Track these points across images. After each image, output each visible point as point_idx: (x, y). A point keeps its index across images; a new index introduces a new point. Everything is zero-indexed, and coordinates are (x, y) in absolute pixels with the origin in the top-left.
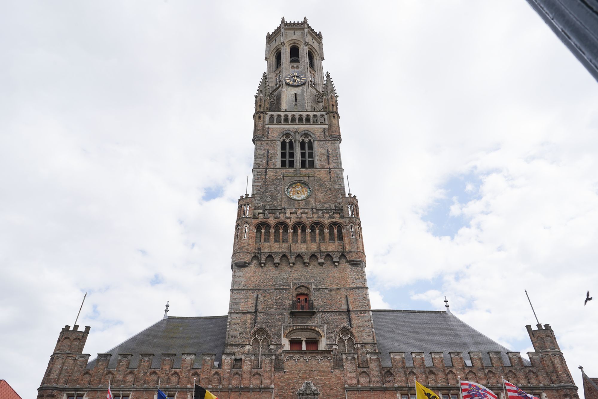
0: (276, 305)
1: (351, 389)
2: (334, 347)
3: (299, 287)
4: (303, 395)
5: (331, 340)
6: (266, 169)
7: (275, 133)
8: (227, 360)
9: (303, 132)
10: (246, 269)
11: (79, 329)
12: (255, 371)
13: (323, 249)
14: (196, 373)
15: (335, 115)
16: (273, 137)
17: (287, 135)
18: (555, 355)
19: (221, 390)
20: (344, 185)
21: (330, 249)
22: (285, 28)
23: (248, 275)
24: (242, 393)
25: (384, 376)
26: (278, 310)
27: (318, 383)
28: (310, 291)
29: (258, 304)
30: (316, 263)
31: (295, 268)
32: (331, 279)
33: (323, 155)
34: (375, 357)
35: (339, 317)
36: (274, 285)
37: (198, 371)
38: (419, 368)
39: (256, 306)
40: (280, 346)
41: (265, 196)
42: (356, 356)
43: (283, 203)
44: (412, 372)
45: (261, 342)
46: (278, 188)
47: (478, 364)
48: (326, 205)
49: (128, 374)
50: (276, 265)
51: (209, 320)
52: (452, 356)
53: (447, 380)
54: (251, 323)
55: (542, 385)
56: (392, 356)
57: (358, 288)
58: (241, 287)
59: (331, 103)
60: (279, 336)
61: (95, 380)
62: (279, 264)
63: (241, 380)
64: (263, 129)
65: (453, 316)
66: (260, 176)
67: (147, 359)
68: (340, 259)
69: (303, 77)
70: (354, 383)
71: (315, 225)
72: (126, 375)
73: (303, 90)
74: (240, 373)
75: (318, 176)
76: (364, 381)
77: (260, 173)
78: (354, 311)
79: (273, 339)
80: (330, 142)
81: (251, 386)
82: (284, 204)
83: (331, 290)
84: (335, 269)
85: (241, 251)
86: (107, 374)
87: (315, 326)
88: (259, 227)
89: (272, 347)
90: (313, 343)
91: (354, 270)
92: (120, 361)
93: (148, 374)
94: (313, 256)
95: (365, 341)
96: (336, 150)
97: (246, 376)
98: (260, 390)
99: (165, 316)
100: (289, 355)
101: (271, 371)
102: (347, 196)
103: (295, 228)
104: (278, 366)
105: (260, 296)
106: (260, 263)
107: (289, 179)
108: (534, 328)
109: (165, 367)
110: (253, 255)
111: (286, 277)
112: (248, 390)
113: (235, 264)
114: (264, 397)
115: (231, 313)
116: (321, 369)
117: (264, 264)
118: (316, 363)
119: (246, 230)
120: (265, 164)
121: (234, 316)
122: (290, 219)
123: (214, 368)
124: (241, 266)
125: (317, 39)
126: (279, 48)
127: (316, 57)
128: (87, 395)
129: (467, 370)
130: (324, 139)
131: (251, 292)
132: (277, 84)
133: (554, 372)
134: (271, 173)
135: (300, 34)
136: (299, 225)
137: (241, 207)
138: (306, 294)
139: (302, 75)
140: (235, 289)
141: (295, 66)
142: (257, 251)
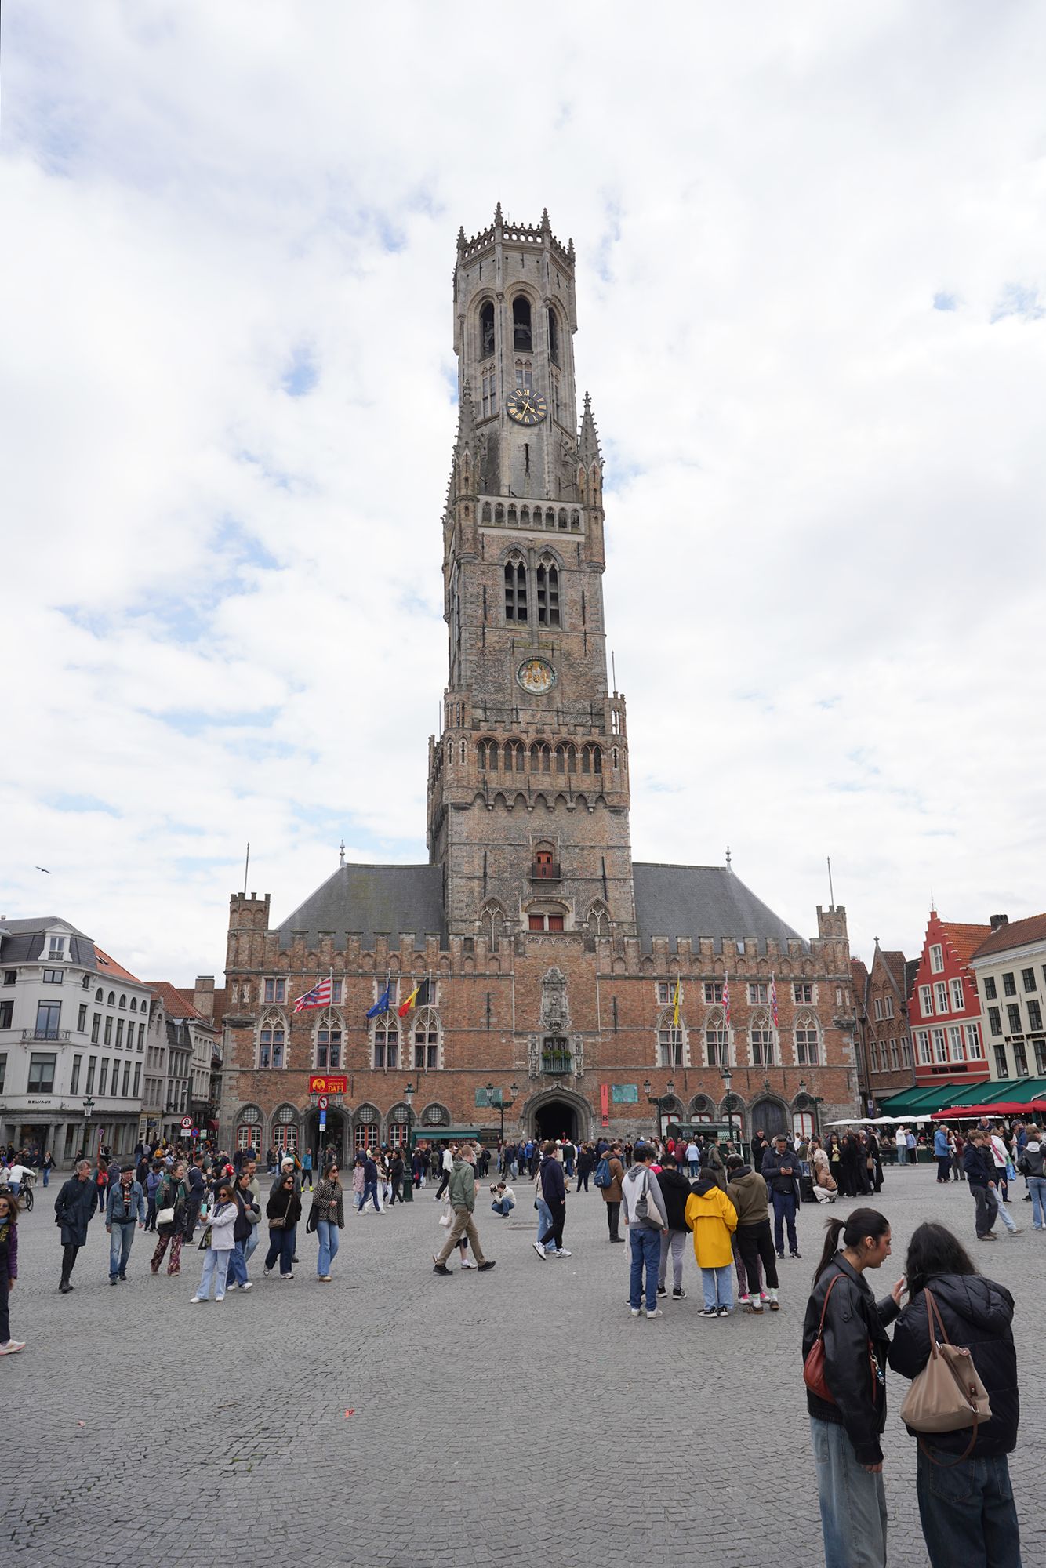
0: (511, 867)
1: (604, 977)
2: (585, 925)
3: (541, 842)
4: (548, 983)
5: (581, 917)
6: (484, 628)
7: (494, 547)
8: (455, 942)
9: (543, 550)
10: (467, 812)
11: (257, 899)
12: (491, 955)
13: (574, 789)
14: (420, 957)
15: (599, 515)
16: (491, 556)
17: (515, 552)
18: (839, 943)
19: (452, 977)
20: (605, 666)
21: (584, 788)
22: (503, 245)
23: (471, 823)
24: (478, 980)
25: (642, 964)
26: (514, 875)
27: (565, 970)
28: (555, 849)
29: (487, 866)
30: (563, 808)
31: (534, 815)
32: (583, 832)
33: (576, 603)
34: (634, 941)
35: (592, 886)
36: (507, 839)
37: (423, 954)
38: (683, 954)
39: (485, 868)
40: (517, 923)
41: (484, 682)
42: (611, 939)
43: (514, 699)
44: (675, 959)
45: (493, 916)
46: (504, 668)
47: (751, 951)
48: (577, 705)
49: (335, 956)
50: (509, 809)
51: (406, 871)
52: (724, 941)
53: (714, 969)
54: (480, 892)
55: (815, 976)
56: (654, 940)
57: (619, 847)
58: (463, 840)
59: (592, 487)
60: (517, 910)
61: (297, 963)
62: (513, 807)
63: (475, 965)
64: (475, 539)
65: (734, 876)
66: (473, 642)
67: (355, 938)
68: (596, 803)
69: (541, 403)
70: (607, 970)
71: (564, 745)
72: (333, 958)
73: (539, 436)
74: (472, 957)
75: (567, 647)
76: (619, 968)
77: (474, 636)
78: (611, 879)
79: (509, 914)
80: (587, 575)
81: (488, 973)
82: (516, 702)
83: (582, 849)
84: (589, 818)
85: (459, 785)
86: (309, 956)
87: (562, 898)
88: (482, 744)
89: (508, 924)
90: (558, 918)
91: (615, 818)
92: (322, 940)
93: (361, 957)
94: (561, 796)
95: (622, 919)
96: (596, 594)
97: (481, 960)
98: (498, 977)
99: (342, 862)
100: (531, 936)
101: (510, 954)
102: (611, 695)
103: (533, 749)
104: (517, 948)
105: (488, 854)
106: (487, 806)
107: (522, 653)
108: (826, 910)
109: (380, 948)
110: (476, 792)
111: (523, 826)
112: (484, 977)
113: (452, 804)
114: (503, 984)
115: (452, 878)
116: (570, 954)
117: (493, 806)
118: (562, 946)
119: (463, 751)
120: (481, 617)
121: (457, 881)
122: (527, 732)
123: (441, 949)
124: (461, 808)
125: (566, 271)
126: (489, 296)
127: (562, 325)
128: (291, 980)
129: (738, 958)
130: (578, 569)
131: (477, 847)
132: (485, 399)
133: (834, 962)
134: (492, 637)
135: (535, 263)
136: (541, 745)
137: (452, 705)
138: (550, 853)
139: (539, 396)
140: (455, 844)
141: (524, 360)
142: (481, 786)
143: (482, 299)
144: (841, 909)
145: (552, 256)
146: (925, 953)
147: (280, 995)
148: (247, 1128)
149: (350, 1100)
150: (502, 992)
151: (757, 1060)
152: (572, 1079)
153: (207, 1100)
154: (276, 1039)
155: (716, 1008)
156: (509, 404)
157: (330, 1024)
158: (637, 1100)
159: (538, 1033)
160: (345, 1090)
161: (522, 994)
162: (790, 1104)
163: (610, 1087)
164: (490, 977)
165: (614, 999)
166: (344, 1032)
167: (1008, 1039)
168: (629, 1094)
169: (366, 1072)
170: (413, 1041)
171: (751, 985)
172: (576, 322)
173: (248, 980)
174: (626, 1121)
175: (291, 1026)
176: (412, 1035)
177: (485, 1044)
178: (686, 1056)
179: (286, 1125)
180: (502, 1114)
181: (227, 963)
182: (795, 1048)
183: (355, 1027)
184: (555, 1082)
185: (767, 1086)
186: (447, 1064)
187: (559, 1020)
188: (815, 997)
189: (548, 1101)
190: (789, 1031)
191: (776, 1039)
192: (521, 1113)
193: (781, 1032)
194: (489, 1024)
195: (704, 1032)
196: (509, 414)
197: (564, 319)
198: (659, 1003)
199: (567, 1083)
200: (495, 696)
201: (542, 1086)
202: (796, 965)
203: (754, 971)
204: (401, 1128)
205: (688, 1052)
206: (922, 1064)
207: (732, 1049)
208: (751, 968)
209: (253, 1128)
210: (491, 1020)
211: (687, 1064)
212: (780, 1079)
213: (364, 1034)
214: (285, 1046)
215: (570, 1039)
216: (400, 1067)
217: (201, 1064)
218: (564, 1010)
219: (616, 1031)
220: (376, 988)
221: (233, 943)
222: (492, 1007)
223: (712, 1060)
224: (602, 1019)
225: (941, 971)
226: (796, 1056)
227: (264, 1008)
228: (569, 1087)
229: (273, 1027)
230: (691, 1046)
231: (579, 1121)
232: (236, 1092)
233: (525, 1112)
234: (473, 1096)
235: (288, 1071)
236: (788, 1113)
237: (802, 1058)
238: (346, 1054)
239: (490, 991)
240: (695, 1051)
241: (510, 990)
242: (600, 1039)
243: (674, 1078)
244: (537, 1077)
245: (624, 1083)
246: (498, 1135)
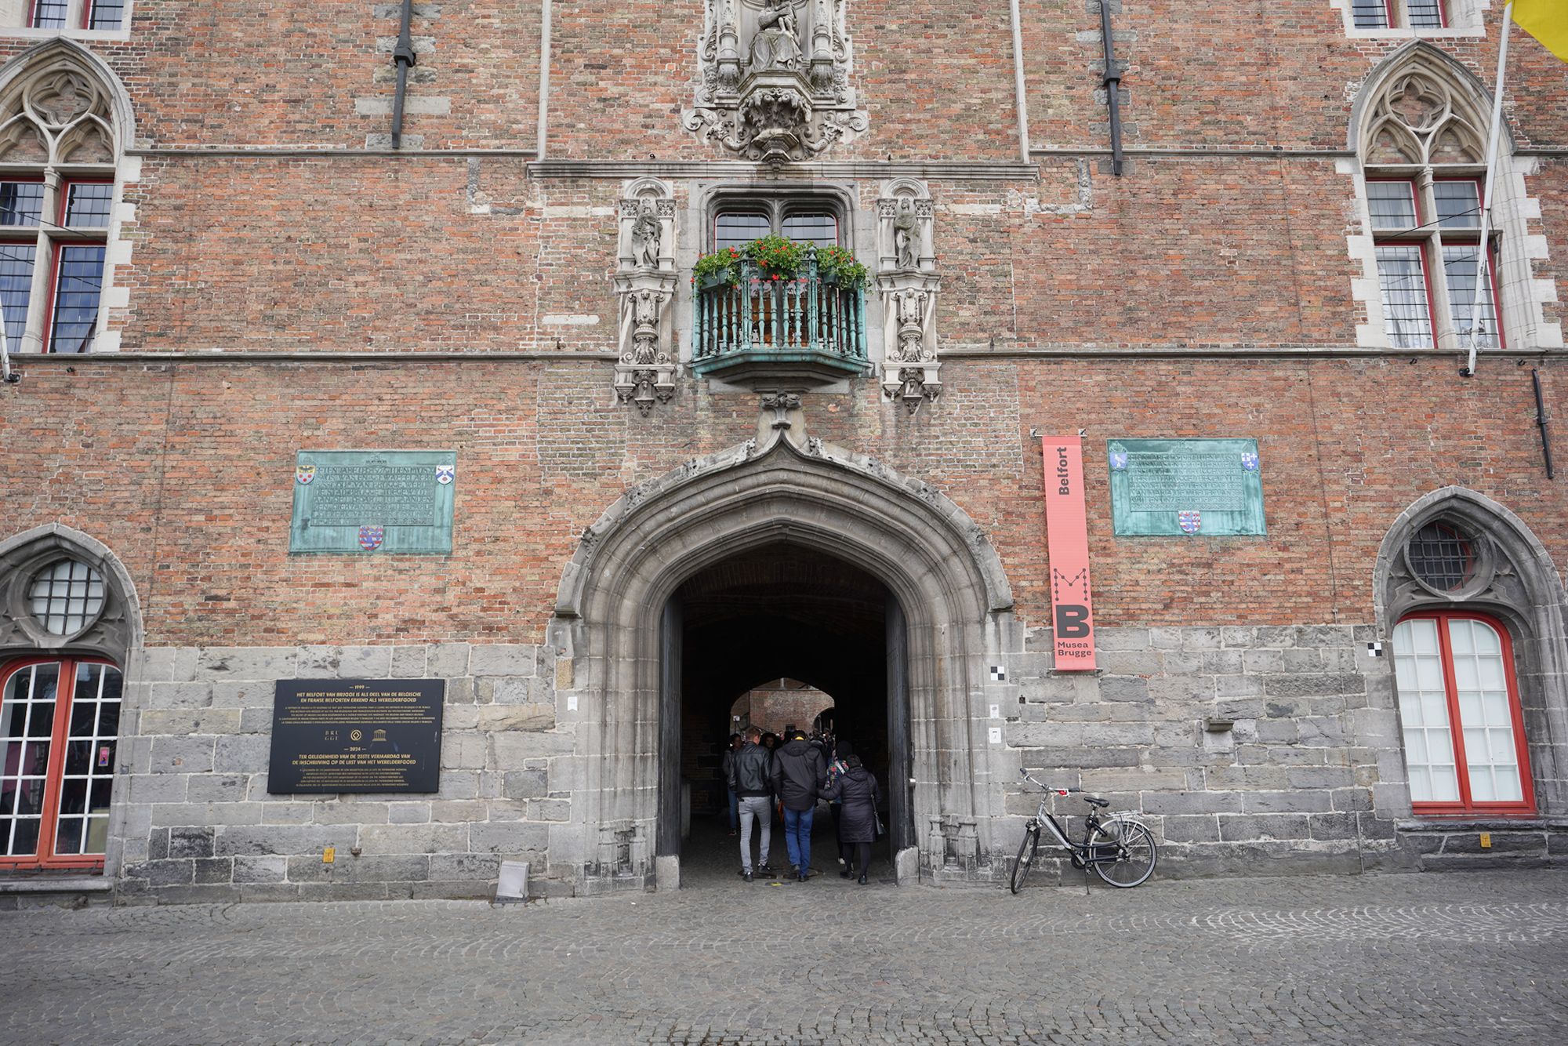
152: (874, 406)
158: (1256, 525)
159: (674, 171)
163: (1094, 450)
168: (1210, 492)
174: (1200, 640)
177: (382, 221)
184: (768, 420)
186: (142, 325)
187: (789, 89)
189: (730, 527)
192: (562, 588)
194: (399, 124)
198: (1352, 32)
199: (843, 428)
201: (692, 445)
205: (1540, 270)
210: (415, 106)
211: (1540, 333)
215: (858, 196)
218: (824, 48)
219: (1116, 164)
222: (424, 45)
224: (1040, 102)
228: (853, 447)
230: (1555, 241)
234: (276, 499)
242: (1026, 203)
243: (1472, 404)
244: (668, 395)
245: (1181, 436)
246: (417, 717)
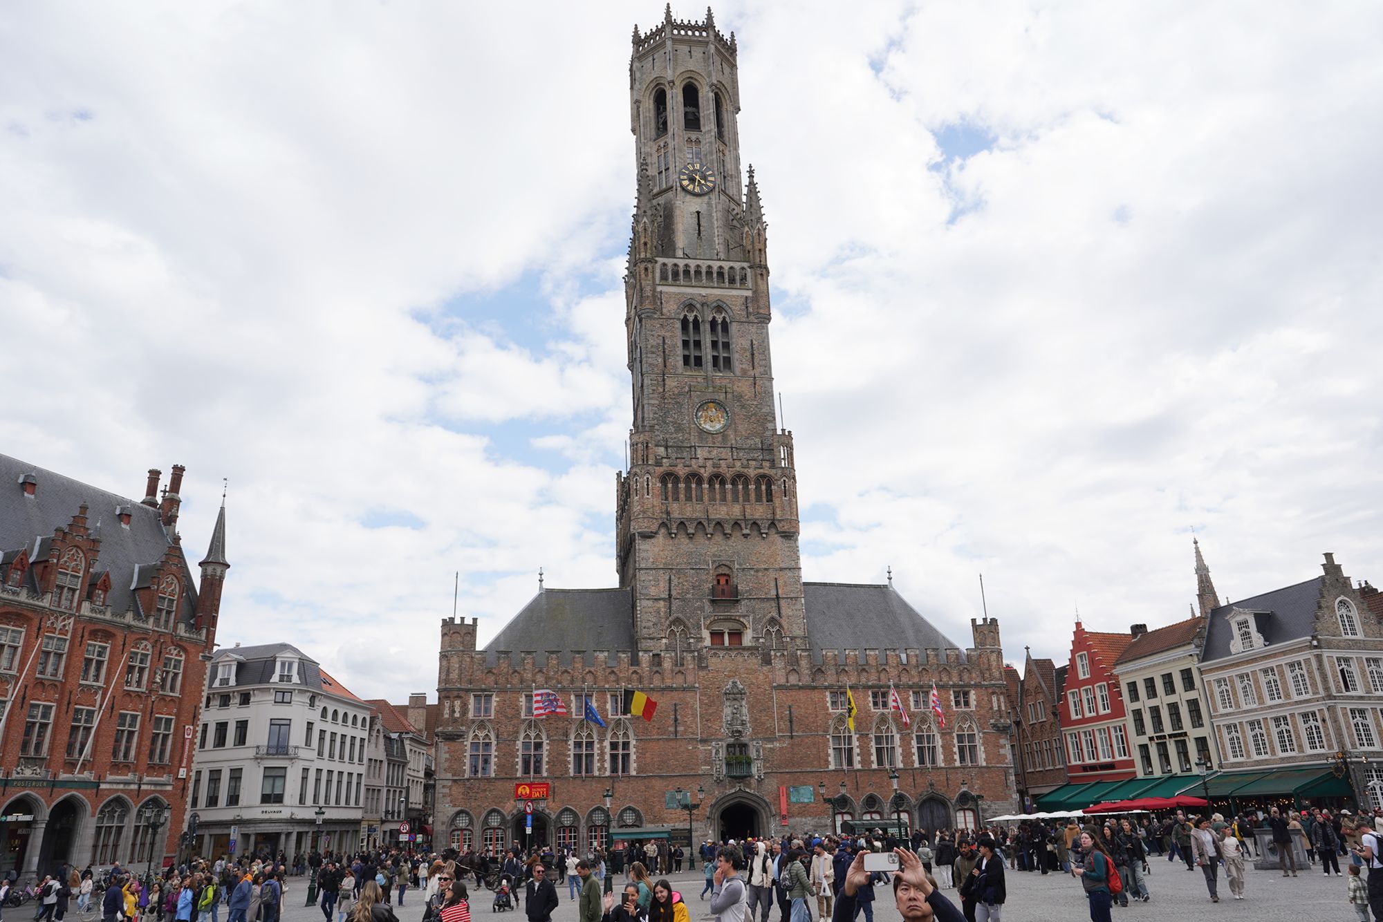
0: (693, 589)
1: (780, 687)
2: (761, 640)
3: (719, 566)
4: (729, 694)
5: (757, 633)
6: (664, 375)
7: (672, 303)
8: (644, 658)
9: (715, 304)
10: (653, 540)
11: (466, 622)
12: (677, 669)
13: (748, 517)
14: (613, 672)
16: (669, 311)
17: (691, 307)
18: (993, 652)
19: (642, 690)
20: (774, 406)
21: (757, 516)
22: (673, 39)
23: (656, 549)
24: (665, 692)
25: (814, 674)
26: (697, 596)
27: (745, 681)
28: (732, 571)
29: (672, 588)
30: (739, 534)
31: (713, 541)
33: (745, 350)
34: (806, 654)
35: (767, 605)
36: (690, 563)
37: (614, 669)
38: (851, 665)
39: (670, 590)
40: (700, 639)
41: (665, 423)
42: (785, 653)
43: (692, 437)
44: (844, 669)
45: (678, 634)
46: (683, 410)
47: (913, 661)
48: (749, 441)
49: (536, 673)
50: (691, 537)
51: (598, 594)
52: (888, 652)
53: (879, 678)
54: (666, 612)
55: (973, 683)
56: (824, 653)
57: (790, 569)
58: (649, 565)
59: (758, 248)
60: (699, 628)
61: (502, 680)
62: (693, 534)
63: (663, 679)
64: (654, 296)
65: (895, 592)
66: (655, 388)
67: (554, 656)
68: (768, 529)
69: (710, 175)
70: (783, 681)
71: (739, 478)
72: (534, 675)
73: (709, 204)
74: (660, 671)
75: (739, 390)
76: (793, 679)
77: (656, 382)
78: (784, 598)
79: (693, 631)
80: (755, 325)
81: (674, 685)
82: (694, 441)
83: (757, 571)
84: (763, 542)
85: (645, 515)
86: (513, 673)
87: (740, 616)
88: (664, 478)
89: (692, 640)
90: (736, 635)
91: (786, 543)
92: (525, 659)
94: (736, 524)
95: (795, 634)
96: (763, 341)
97: (668, 674)
98: (684, 689)
99: (541, 587)
100: (713, 652)
101: (694, 668)
102: (779, 432)
103: (711, 482)
104: (701, 662)
105: (673, 577)
106: (670, 534)
107: (698, 396)
108: (980, 622)
109: (576, 665)
110: (660, 522)
111: (703, 552)
112: (670, 689)
113: (638, 533)
114: (688, 696)
115: (640, 599)
116: (748, 667)
117: (675, 534)
118: (741, 660)
119: (648, 485)
120: (661, 365)
121: (645, 603)
122: (705, 467)
123: (632, 665)
124: (646, 536)
125: (729, 60)
126: (661, 84)
127: (727, 106)
128: (497, 696)
129: (901, 668)
130: (747, 320)
131: (662, 572)
132: (660, 173)
133: (989, 669)
134: (671, 383)
135: (702, 55)
136: (717, 478)
137: (637, 444)
138: (728, 575)
139: (708, 169)
140: (642, 569)
141: (694, 138)
142: (664, 516)
143: (655, 87)
144: (994, 621)
145: (716, 47)
146: (1072, 660)
147: (487, 710)
148: (459, 832)
149: (552, 805)
150: (687, 703)
151: (922, 761)
152: (754, 782)
153: (421, 807)
154: (484, 750)
155: (883, 714)
156: (682, 177)
157: (533, 735)
158: (813, 800)
159: (721, 740)
160: (547, 796)
161: (706, 704)
162: (953, 801)
163: (788, 788)
164: (676, 689)
165: (790, 707)
166: (545, 742)
167: (1151, 739)
168: (806, 795)
169: (566, 778)
170: (608, 750)
171: (914, 693)
172: (739, 103)
173: (458, 697)
174: (804, 819)
175: (497, 737)
176: (607, 744)
177: (674, 751)
178: (857, 759)
179: (494, 829)
180: (691, 815)
181: (439, 682)
182: (956, 749)
183: (555, 738)
184: (738, 785)
185: (931, 785)
186: (639, 770)
187: (740, 728)
188: (973, 703)
189: (731, 802)
190: (951, 733)
191: (939, 742)
192: (708, 814)
193: (943, 735)
194: (676, 732)
195: (872, 736)
196: (681, 186)
197: (728, 102)
198: (831, 711)
199: (749, 785)
200: (675, 435)
201: (726, 789)
202: (955, 673)
203: (916, 680)
204: (599, 830)
205: (858, 755)
206: (1073, 763)
207: (899, 751)
208: (913, 677)
209: (465, 832)
210: (678, 729)
211: (857, 766)
212: (943, 778)
213: (564, 744)
214: (493, 757)
215: (750, 744)
216: (596, 773)
217: (415, 774)
218: (744, 718)
219: (792, 737)
220: (574, 701)
221: (445, 663)
222: (679, 717)
223: (880, 762)
224: (779, 726)
225: (1088, 676)
226: (957, 757)
227: (473, 722)
228: (750, 788)
229: (481, 739)
230: (861, 749)
231: (760, 820)
232: (449, 799)
233: (711, 812)
234: (663, 799)
235: (495, 779)
236: (951, 810)
237: (962, 759)
238: (548, 762)
239: (677, 702)
240: (865, 754)
241: (695, 701)
242: (777, 745)
243: (846, 779)
244: (721, 781)
245: (801, 785)
246: (687, 834)
